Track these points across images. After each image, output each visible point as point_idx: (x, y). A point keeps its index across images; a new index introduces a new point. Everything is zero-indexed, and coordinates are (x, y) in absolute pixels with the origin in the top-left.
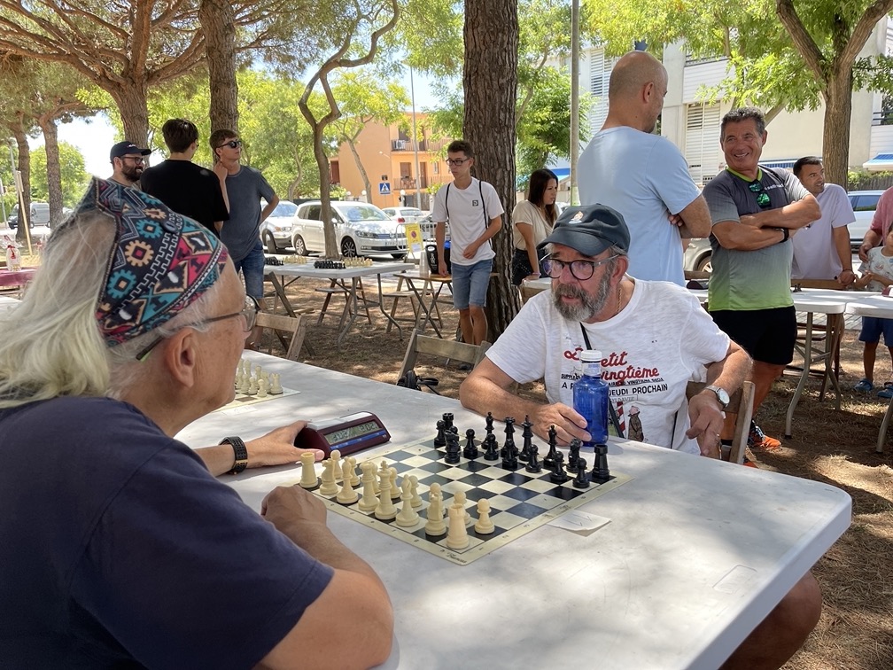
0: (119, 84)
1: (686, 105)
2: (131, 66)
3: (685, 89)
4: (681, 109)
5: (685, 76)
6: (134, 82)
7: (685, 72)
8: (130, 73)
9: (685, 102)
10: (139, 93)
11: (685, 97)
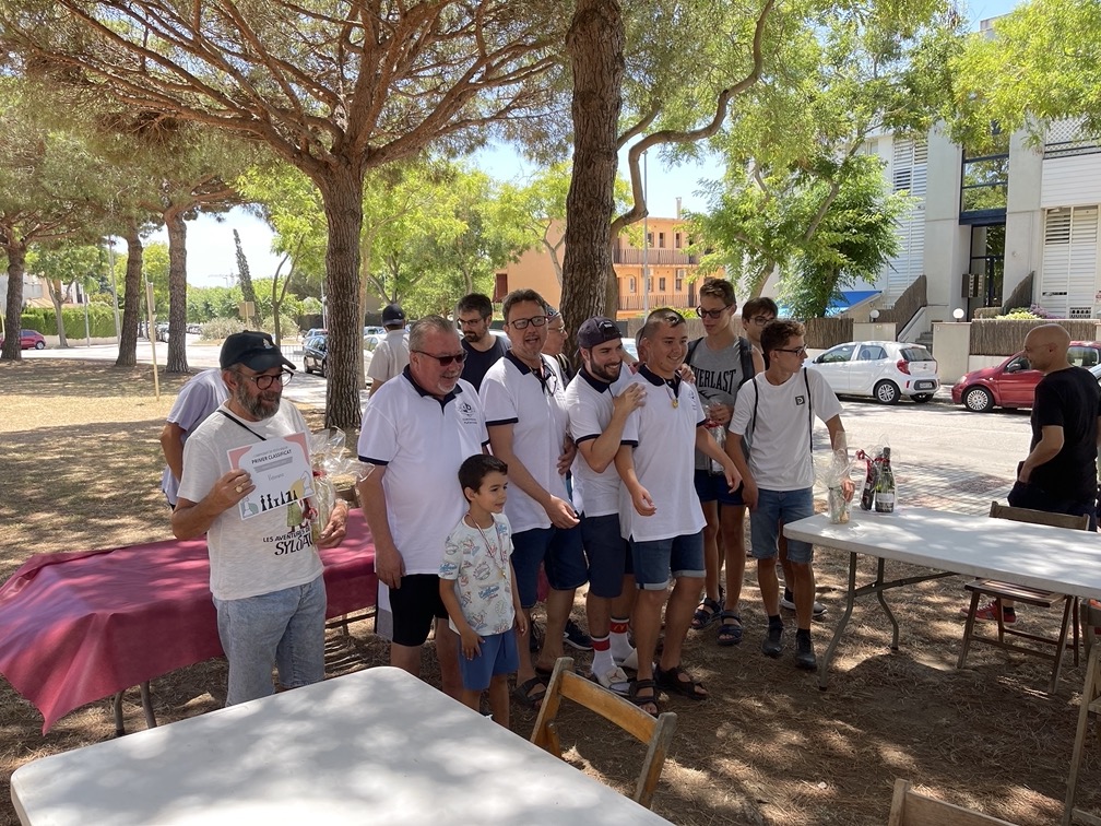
0: (327, 165)
1: (1044, 210)
2: (347, 140)
3: (1044, 188)
4: (1038, 217)
5: (1044, 172)
6: (349, 163)
7: (1044, 166)
8: (345, 150)
9: (1043, 206)
10: (355, 179)
11: (1043, 199)
